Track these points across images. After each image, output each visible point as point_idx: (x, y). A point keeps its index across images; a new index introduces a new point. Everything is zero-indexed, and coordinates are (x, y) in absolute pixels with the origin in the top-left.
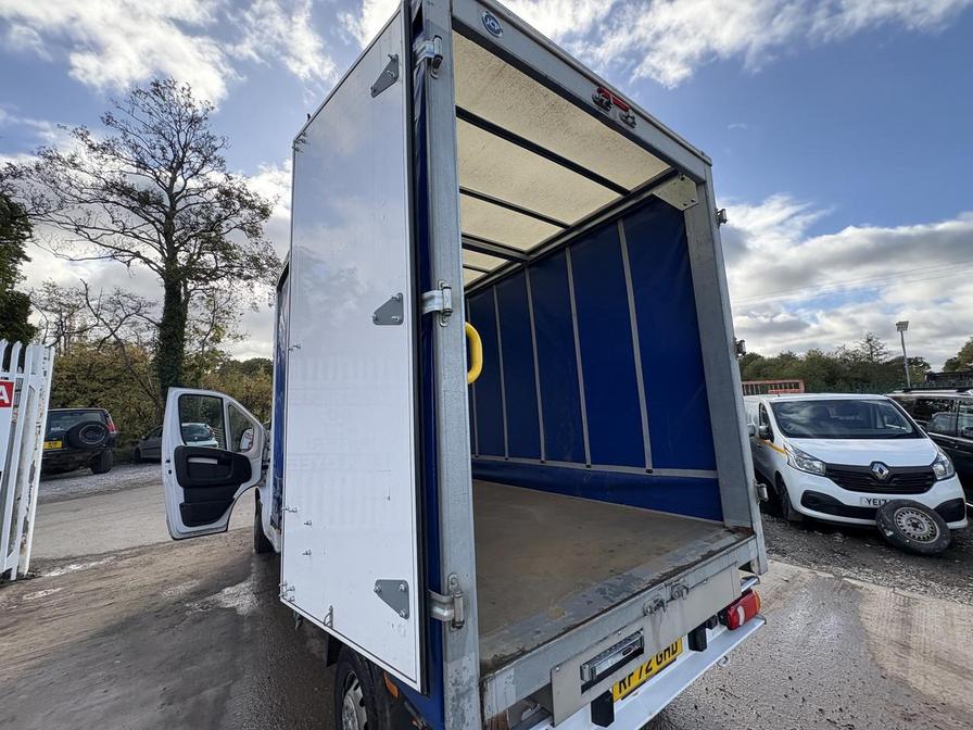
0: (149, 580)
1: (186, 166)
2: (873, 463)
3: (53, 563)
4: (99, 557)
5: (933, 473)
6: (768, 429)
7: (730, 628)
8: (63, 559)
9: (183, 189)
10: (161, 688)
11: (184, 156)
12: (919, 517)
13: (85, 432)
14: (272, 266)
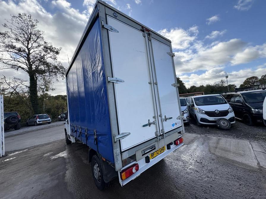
0: (39, 153)
1: (31, 39)
2: (216, 110)
3: (11, 152)
4: (24, 149)
5: (228, 111)
6: (193, 104)
7: (176, 145)
8: (14, 151)
9: (32, 47)
10: (49, 174)
11: (31, 37)
12: (225, 122)
13: (11, 119)
14: (61, 68)
